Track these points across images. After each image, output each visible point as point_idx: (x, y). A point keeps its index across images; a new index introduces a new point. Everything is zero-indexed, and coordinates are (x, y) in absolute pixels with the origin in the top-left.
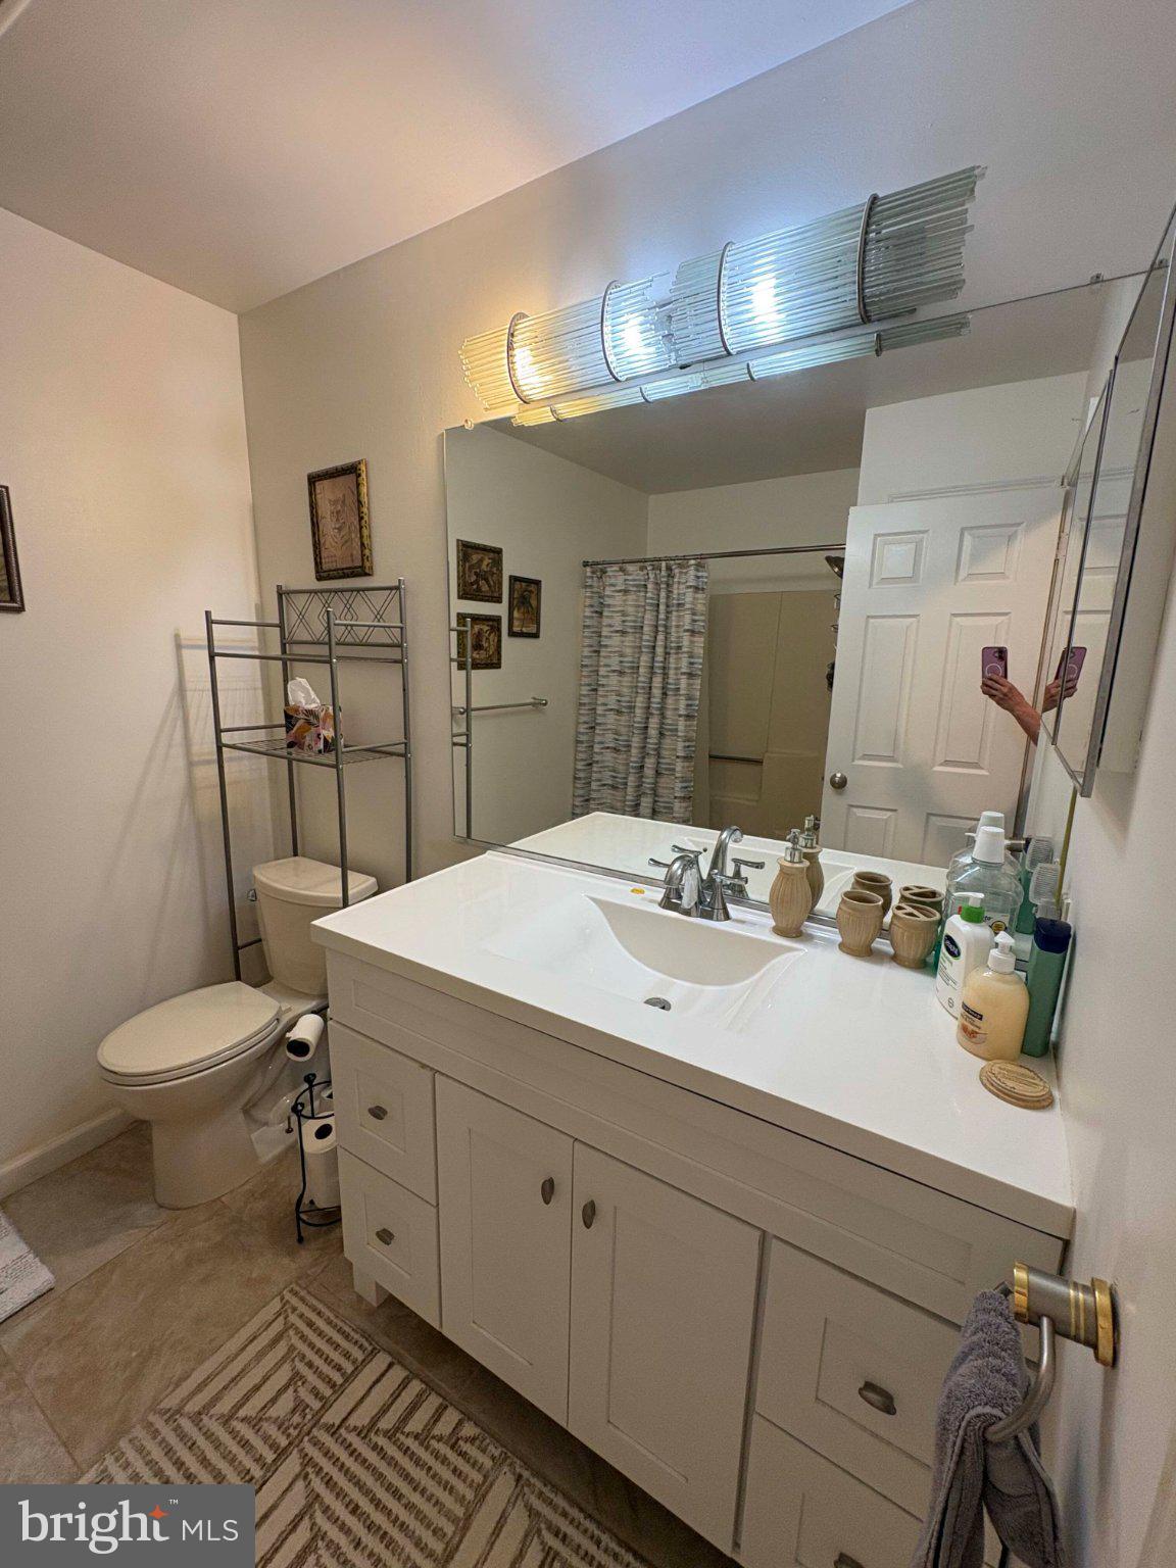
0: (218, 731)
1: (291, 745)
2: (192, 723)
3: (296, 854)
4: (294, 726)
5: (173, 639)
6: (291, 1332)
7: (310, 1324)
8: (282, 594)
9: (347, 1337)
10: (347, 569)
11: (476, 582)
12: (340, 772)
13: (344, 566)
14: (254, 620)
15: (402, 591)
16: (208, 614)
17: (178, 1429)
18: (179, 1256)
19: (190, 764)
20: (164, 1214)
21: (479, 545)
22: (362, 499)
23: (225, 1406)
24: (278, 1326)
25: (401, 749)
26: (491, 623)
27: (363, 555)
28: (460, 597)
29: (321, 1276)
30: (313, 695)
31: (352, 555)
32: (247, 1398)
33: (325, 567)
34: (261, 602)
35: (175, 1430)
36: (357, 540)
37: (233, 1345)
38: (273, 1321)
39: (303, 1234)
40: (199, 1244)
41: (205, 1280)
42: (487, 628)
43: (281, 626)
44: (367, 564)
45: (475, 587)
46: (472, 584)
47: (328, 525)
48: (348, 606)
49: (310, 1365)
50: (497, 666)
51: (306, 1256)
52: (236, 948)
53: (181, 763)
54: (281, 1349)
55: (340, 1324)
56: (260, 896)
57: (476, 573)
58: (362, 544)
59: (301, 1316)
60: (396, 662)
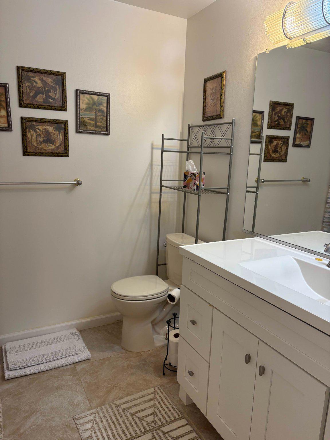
0: (161, 180)
1: (185, 187)
2: (153, 177)
3: (183, 232)
4: (186, 179)
5: (151, 145)
6: (156, 400)
7: (162, 400)
8: (190, 127)
9: (174, 409)
10: (214, 116)
11: (278, 120)
12: (200, 196)
13: (213, 115)
14: (179, 138)
15: (234, 124)
16: (163, 135)
17: (118, 410)
18: (125, 364)
19: (151, 193)
20: (123, 351)
21: (281, 102)
22: (223, 88)
23: (132, 411)
24: (152, 396)
25: (225, 190)
26: (283, 140)
27: (220, 110)
28: (268, 128)
29: (169, 388)
30: (195, 167)
31: (217, 110)
32: (139, 411)
33: (206, 116)
34: (183, 131)
35: (117, 410)
36: (219, 104)
37: (137, 395)
38: (151, 394)
39: (165, 373)
40: (132, 363)
41: (132, 374)
42: (281, 142)
43: (188, 141)
44: (222, 113)
45: (277, 123)
46: (275, 121)
47: (209, 98)
48: (213, 131)
49: (160, 412)
50: (285, 161)
51: (165, 380)
52: (158, 265)
53: (148, 192)
54: (152, 403)
55: (172, 404)
56: (168, 245)
57: (278, 116)
58: (221, 106)
59: (160, 397)
60: (228, 154)
